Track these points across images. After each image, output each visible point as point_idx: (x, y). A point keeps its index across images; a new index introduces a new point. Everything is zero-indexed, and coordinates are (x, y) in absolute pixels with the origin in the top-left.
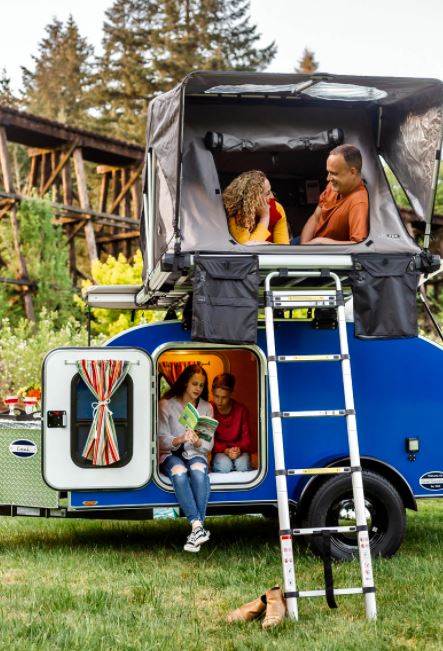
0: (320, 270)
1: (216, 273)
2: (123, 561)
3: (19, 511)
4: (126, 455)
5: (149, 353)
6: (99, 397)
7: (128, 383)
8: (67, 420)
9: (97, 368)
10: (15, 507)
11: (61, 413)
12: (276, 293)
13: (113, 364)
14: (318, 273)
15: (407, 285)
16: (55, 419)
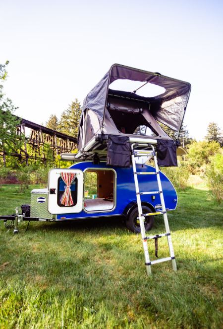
0: (147, 144)
1: (116, 142)
2: (73, 236)
3: (40, 220)
4: (75, 202)
5: (83, 170)
6: (67, 184)
7: (76, 180)
8: (56, 192)
9: (67, 175)
10: (38, 219)
11: (54, 189)
12: (135, 151)
13: (72, 174)
14: (147, 145)
15: (173, 150)
16: (52, 191)
